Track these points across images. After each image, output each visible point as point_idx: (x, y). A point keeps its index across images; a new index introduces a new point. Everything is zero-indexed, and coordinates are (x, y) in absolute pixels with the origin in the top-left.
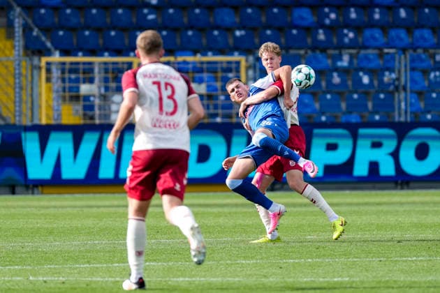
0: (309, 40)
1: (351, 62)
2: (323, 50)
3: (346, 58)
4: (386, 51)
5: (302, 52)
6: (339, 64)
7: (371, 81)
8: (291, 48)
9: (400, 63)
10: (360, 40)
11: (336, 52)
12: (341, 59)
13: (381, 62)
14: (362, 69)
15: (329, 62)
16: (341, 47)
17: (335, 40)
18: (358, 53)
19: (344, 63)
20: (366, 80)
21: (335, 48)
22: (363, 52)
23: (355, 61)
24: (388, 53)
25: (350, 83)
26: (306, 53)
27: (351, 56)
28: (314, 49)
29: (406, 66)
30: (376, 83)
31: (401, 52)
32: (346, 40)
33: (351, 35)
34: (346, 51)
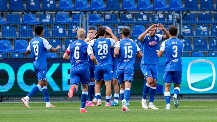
0: (25, 5)
1: (51, 19)
2: (34, 12)
3: (48, 17)
4: (73, 12)
5: (21, 13)
6: (44, 21)
7: (64, 31)
8: (13, 11)
9: (82, 20)
10: (57, 5)
11: (42, 13)
12: (45, 18)
13: (71, 19)
14: (58, 24)
15: (38, 19)
16: (45, 10)
17: (41, 5)
18: (56, 13)
19: (47, 20)
20: (61, 31)
21: (42, 11)
22: (59, 13)
23: (54, 19)
24: (75, 14)
25: (51, 32)
26: (23, 13)
27: (51, 15)
29: (86, 22)
30: (67, 32)
31: (83, 13)
32: (48, 5)
33: (52, 2)
34: (48, 12)
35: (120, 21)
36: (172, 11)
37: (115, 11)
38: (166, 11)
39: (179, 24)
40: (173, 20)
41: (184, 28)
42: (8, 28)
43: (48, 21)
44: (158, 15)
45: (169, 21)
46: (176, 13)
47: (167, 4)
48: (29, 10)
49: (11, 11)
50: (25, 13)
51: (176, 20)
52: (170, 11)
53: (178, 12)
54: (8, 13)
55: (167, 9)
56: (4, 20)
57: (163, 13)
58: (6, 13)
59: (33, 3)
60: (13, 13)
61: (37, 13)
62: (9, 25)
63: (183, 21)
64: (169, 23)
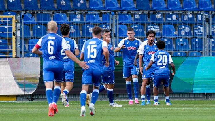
0: (55, 5)
1: (81, 19)
2: (64, 12)
3: (79, 16)
4: (103, 12)
5: (51, 12)
6: (74, 20)
8: (43, 10)
9: (112, 19)
10: (88, 5)
11: (73, 12)
12: (76, 18)
13: (101, 18)
14: (88, 23)
15: (68, 19)
16: (75, 9)
17: (72, 5)
18: (87, 13)
20: (91, 30)
21: (72, 10)
22: (89, 12)
23: (84, 18)
24: (105, 13)
25: (81, 32)
26: (53, 13)
27: (81, 14)
28: (58, 10)
29: (116, 21)
31: (113, 13)
32: (79, 5)
33: (82, 2)
34: (79, 12)
35: (150, 21)
36: (201, 10)
37: (145, 10)
38: (195, 11)
39: (208, 24)
40: (202, 20)
41: (213, 28)
42: (39, 27)
43: (78, 20)
44: (188, 15)
45: (199, 21)
46: (205, 13)
47: (196, 4)
48: (60, 10)
49: (42, 11)
50: (55, 12)
51: (205, 20)
52: (199, 11)
53: (207, 12)
54: (39, 12)
55: (196, 8)
56: (35, 19)
57: (193, 12)
58: (37, 12)
59: (63, 3)
60: (44, 12)
61: (67, 12)
62: (40, 24)
63: (212, 20)
64: (198, 23)
